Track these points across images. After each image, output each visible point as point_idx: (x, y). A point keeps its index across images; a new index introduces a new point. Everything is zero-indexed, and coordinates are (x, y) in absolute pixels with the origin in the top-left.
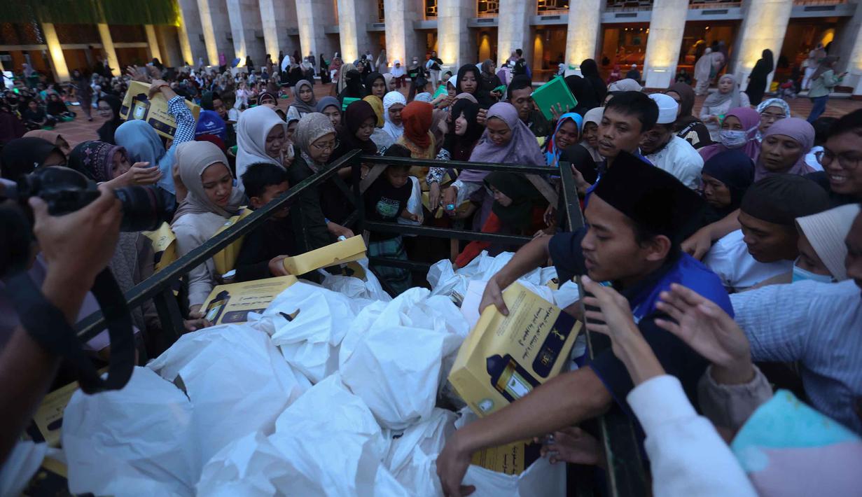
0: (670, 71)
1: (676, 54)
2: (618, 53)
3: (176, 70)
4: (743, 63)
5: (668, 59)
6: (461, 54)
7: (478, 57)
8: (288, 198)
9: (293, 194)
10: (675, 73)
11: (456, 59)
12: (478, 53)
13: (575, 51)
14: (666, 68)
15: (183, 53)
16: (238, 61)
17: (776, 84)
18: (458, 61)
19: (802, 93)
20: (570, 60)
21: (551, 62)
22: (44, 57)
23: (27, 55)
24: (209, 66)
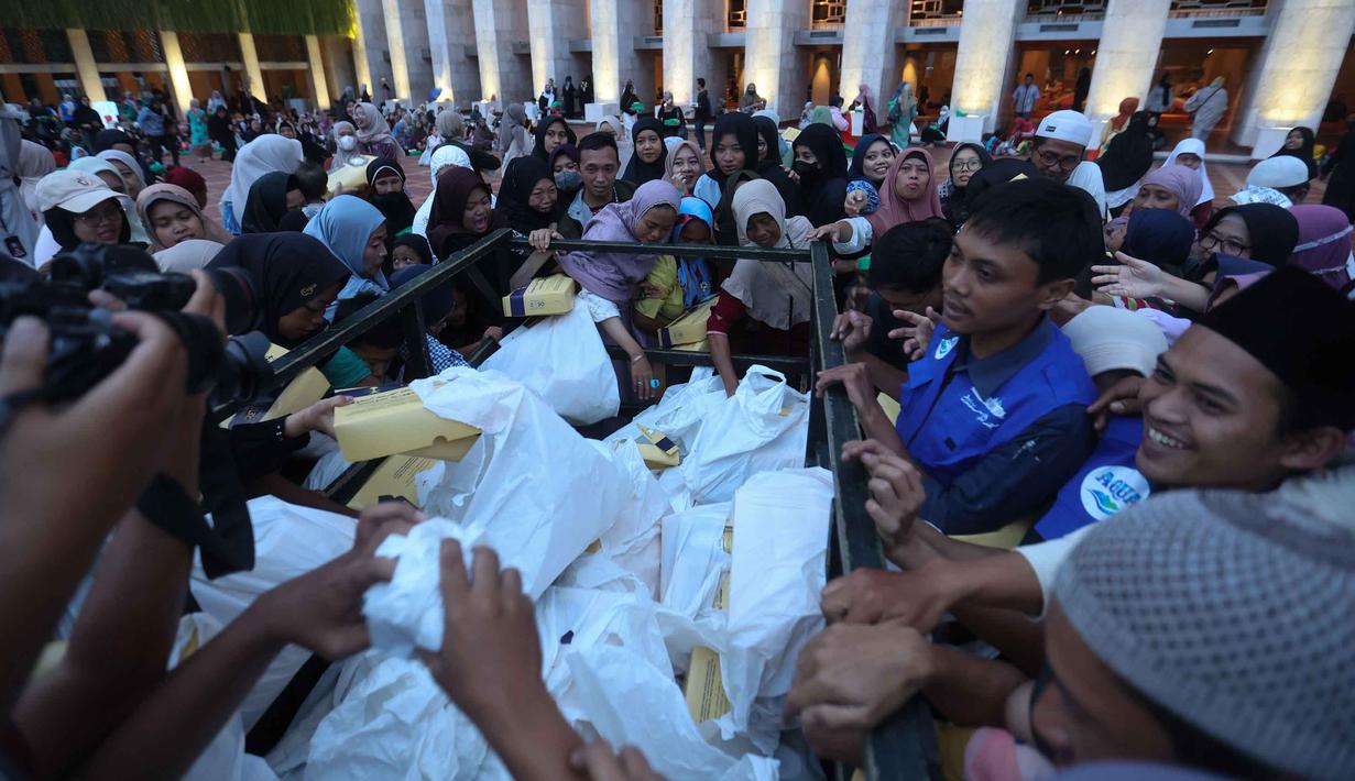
4: (1260, 111)
7: (810, 92)
12: (810, 87)
13: (968, 85)
16: (439, 92)
20: (958, 101)
21: (930, 104)
22: (163, 82)
23: (141, 80)
24: (395, 100)
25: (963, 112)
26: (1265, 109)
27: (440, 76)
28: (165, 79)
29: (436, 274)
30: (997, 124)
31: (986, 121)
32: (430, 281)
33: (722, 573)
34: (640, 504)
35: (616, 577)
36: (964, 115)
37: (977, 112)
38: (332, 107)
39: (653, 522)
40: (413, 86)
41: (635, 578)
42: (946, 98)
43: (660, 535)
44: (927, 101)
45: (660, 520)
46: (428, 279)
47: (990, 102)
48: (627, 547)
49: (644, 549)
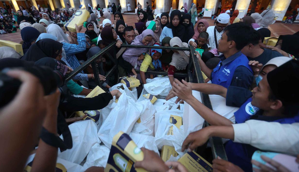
0: (245, 12)
1: (248, 4)
2: (225, 4)
3: (59, 9)
4: (274, 9)
5: (245, 6)
6: (165, 4)
7: (171, 5)
8: (90, 61)
9: (92, 60)
10: (246, 13)
11: (163, 6)
12: (172, 3)
13: (209, 3)
14: (244, 10)
15: (61, 3)
16: (82, 6)
17: (286, 17)
18: (164, 6)
19: (295, 21)
20: (206, 7)
21: (199, 7)
22: (10, 4)
23: (4, 4)
24: (71, 8)
25: (207, 9)
26: (275, 8)
27: (82, 1)
28: (11, 3)
29: (99, 55)
30: (215, 12)
31: (213, 11)
32: (98, 56)
33: (169, 128)
34: (149, 111)
35: (145, 129)
36: (208, 10)
37: (211, 9)
38: (55, 10)
39: (152, 115)
40: (75, 4)
41: (149, 129)
42: (203, 6)
43: (154, 118)
44: (198, 7)
45: (154, 114)
46: (97, 56)
47: (214, 7)
48: (146, 121)
49: (151, 121)
